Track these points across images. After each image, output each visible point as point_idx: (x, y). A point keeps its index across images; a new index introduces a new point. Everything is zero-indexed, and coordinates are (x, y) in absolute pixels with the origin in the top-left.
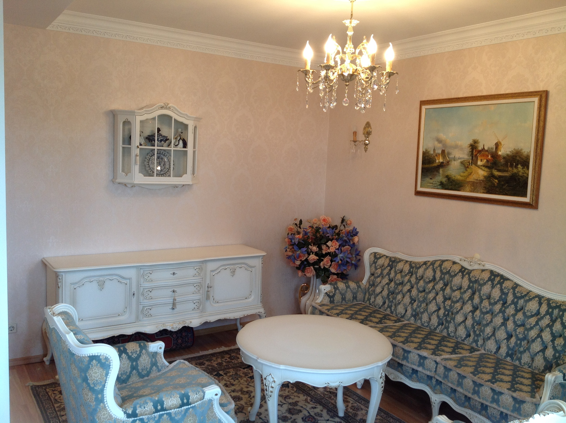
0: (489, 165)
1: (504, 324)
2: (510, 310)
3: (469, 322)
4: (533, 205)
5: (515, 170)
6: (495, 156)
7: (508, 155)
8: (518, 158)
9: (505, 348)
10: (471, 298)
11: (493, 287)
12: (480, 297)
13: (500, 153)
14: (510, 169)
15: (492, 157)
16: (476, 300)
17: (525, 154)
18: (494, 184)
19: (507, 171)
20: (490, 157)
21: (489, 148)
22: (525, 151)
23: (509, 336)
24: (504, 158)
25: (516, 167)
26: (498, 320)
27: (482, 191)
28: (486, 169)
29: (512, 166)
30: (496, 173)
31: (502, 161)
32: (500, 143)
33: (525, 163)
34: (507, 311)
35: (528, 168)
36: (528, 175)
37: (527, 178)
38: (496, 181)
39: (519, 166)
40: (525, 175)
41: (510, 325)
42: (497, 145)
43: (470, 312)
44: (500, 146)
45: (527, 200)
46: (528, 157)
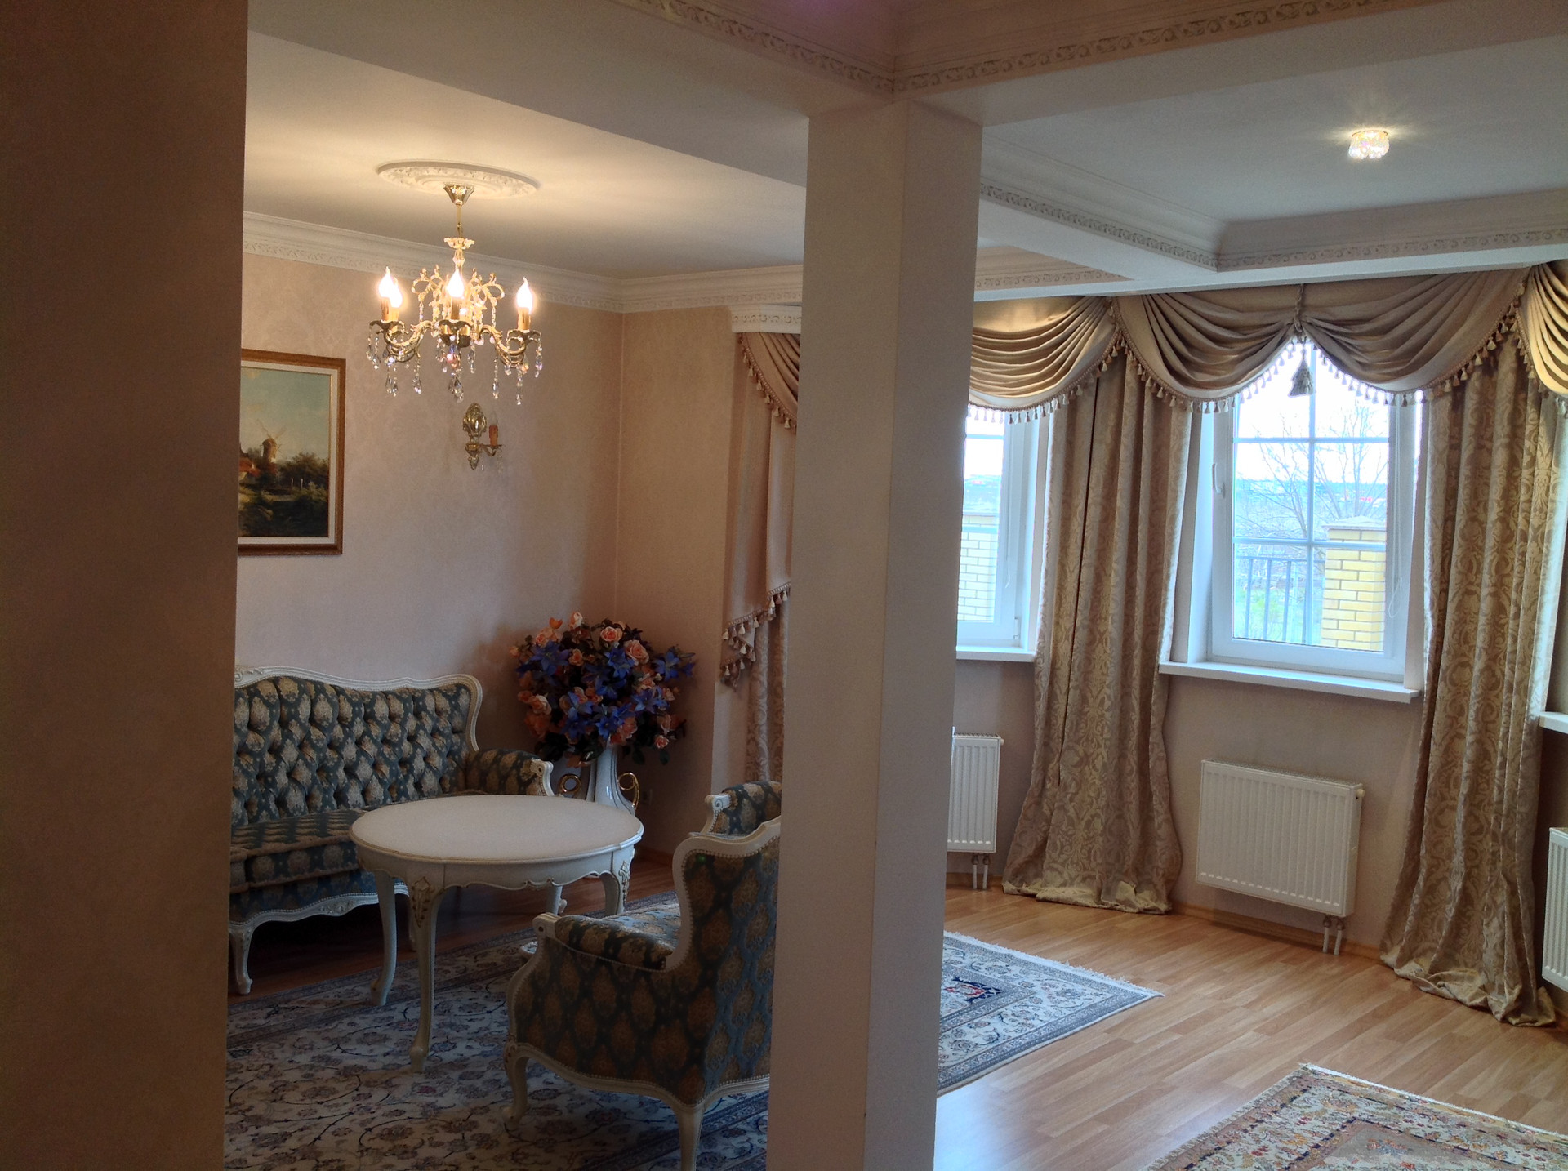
0: (253, 481)
4: (335, 550)
5: (304, 492)
6: (264, 464)
7: (289, 464)
8: (307, 470)
13: (273, 460)
14: (294, 488)
15: (258, 467)
17: (320, 462)
18: (266, 518)
19: (289, 493)
20: (253, 466)
21: (250, 450)
22: (320, 458)
24: (282, 469)
25: (306, 486)
27: (241, 533)
28: (247, 491)
29: (297, 483)
30: (269, 497)
31: (278, 474)
32: (273, 442)
33: (321, 477)
35: (327, 487)
36: (327, 498)
37: (327, 504)
38: (270, 511)
39: (311, 484)
40: (322, 499)
42: (268, 445)
44: (272, 449)
45: (330, 540)
46: (325, 469)
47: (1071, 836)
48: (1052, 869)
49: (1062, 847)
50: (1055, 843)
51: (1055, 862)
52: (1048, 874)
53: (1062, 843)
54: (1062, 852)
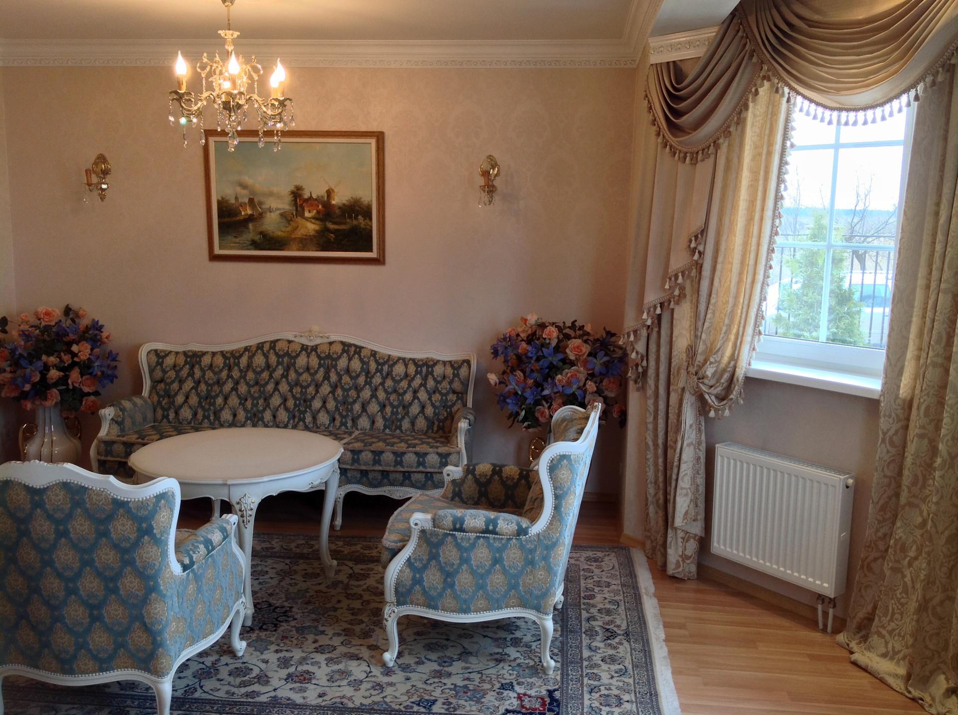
0: (321, 216)
1: (374, 396)
2: (377, 380)
3: (331, 405)
4: (379, 261)
5: (355, 222)
6: (327, 205)
7: (344, 205)
8: (357, 208)
9: (381, 420)
10: (327, 377)
11: (350, 359)
12: (338, 374)
13: (333, 202)
14: (348, 220)
15: (323, 207)
16: (334, 377)
17: (366, 203)
18: (330, 239)
19: (345, 223)
20: (320, 207)
21: (318, 197)
22: (365, 200)
23: (383, 407)
24: (340, 208)
25: (356, 218)
26: (366, 393)
27: (314, 249)
28: (317, 222)
29: (350, 217)
30: (331, 226)
31: (337, 211)
32: (333, 191)
33: (367, 214)
34: (374, 380)
35: (371, 219)
36: (371, 227)
37: (371, 231)
38: (332, 235)
39: (360, 217)
40: (368, 227)
41: (381, 395)
42: (329, 193)
43: (329, 394)
44: (332, 194)
45: (373, 255)
46: (369, 208)
47: (903, 605)
48: (881, 635)
49: (893, 614)
50: (887, 607)
51: (884, 627)
52: (874, 639)
53: (893, 609)
54: (891, 620)
